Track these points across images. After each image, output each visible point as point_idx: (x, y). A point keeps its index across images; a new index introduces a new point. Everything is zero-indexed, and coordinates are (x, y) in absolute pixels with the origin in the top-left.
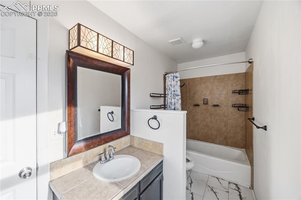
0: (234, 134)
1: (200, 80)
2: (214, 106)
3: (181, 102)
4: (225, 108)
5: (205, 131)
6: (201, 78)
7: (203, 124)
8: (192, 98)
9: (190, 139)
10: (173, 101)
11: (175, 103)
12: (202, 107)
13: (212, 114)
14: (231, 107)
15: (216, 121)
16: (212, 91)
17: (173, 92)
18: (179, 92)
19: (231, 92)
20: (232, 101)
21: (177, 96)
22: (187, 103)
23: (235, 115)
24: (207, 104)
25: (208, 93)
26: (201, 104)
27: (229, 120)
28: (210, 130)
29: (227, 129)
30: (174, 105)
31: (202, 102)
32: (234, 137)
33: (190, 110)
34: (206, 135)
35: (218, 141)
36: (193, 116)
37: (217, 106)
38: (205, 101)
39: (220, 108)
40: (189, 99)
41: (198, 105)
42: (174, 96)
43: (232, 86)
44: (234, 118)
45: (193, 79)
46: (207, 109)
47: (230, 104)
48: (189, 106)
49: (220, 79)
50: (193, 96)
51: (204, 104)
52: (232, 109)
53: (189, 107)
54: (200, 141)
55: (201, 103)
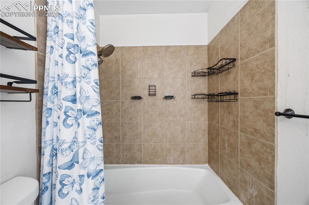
0: (194, 143)
1: (143, 51)
2: (167, 98)
3: (97, 78)
4: (182, 102)
5: (151, 145)
6: (145, 48)
7: (148, 132)
8: (128, 84)
9: (126, 164)
10: (68, 69)
11: (75, 78)
12: (147, 101)
13: (163, 113)
14: (190, 100)
15: (169, 124)
16: (162, 72)
17: (67, 40)
18: (91, 44)
19: (190, 75)
20: (191, 89)
21: (84, 55)
22: (119, 94)
23: (195, 112)
24: (155, 95)
25: (156, 76)
26: (145, 95)
27: (187, 121)
28: (160, 142)
29: (185, 136)
30: (71, 86)
31: (146, 92)
32: (194, 147)
33: (124, 108)
34: (153, 151)
35: (171, 158)
36: (131, 119)
37: (171, 97)
38: (150, 91)
39: (175, 102)
40: (123, 87)
41: (139, 98)
42: (71, 53)
43: (191, 64)
44: (194, 117)
45: (130, 48)
46: (154, 104)
47: (189, 94)
48: (123, 100)
49: (174, 52)
50: (130, 81)
51: (149, 95)
52: (191, 103)
53: (122, 102)
54: (144, 163)
55: (144, 93)
